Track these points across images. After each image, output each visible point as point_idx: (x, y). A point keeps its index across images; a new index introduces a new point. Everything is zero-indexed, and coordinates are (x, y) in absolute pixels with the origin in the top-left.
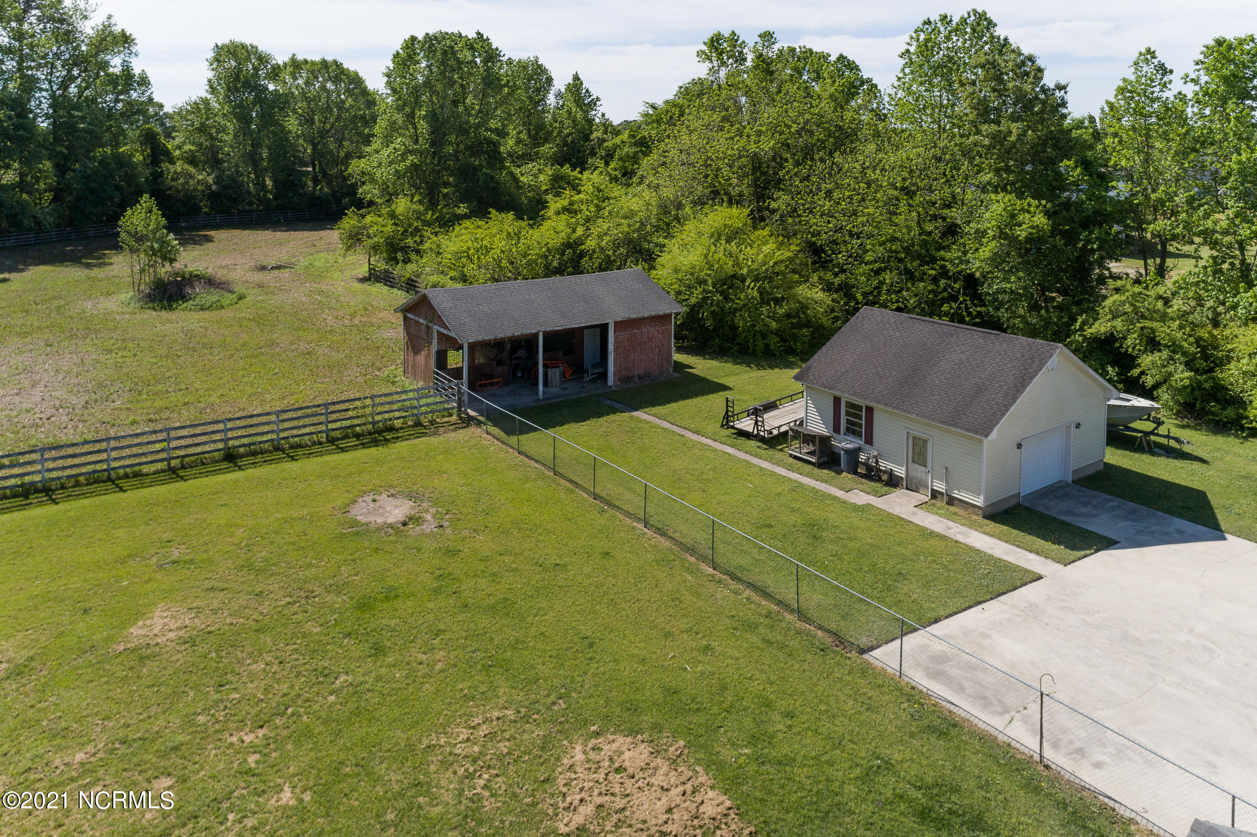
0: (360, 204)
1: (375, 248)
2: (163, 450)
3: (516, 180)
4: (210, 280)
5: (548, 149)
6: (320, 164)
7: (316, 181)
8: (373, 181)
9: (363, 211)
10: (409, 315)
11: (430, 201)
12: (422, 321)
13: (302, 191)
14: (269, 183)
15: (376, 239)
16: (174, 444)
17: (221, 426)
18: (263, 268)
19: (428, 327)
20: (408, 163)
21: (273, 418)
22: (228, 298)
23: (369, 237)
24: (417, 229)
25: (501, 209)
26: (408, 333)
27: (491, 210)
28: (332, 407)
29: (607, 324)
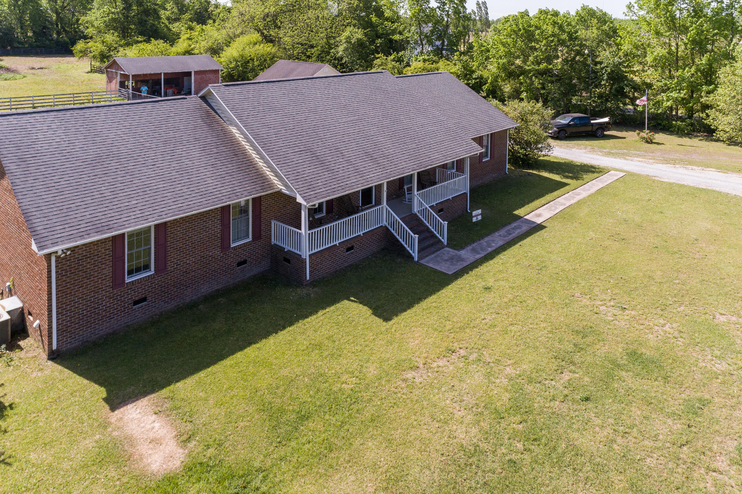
0: (85, 37)
1: (94, 57)
2: (8, 105)
3: (170, 30)
4: (8, 69)
5: (187, 16)
6: (61, 24)
7: (59, 33)
8: (93, 26)
9: (88, 41)
10: (108, 70)
11: (123, 36)
12: (114, 71)
13: (50, 38)
14: (30, 34)
15: (94, 53)
16: (12, 103)
17: (31, 99)
18: (33, 68)
19: (116, 73)
20: (110, 17)
21: (52, 97)
22: (18, 76)
23: (91, 52)
24: (116, 48)
25: (156, 39)
26: (108, 77)
27: (152, 39)
28: (75, 95)
29: (191, 72)
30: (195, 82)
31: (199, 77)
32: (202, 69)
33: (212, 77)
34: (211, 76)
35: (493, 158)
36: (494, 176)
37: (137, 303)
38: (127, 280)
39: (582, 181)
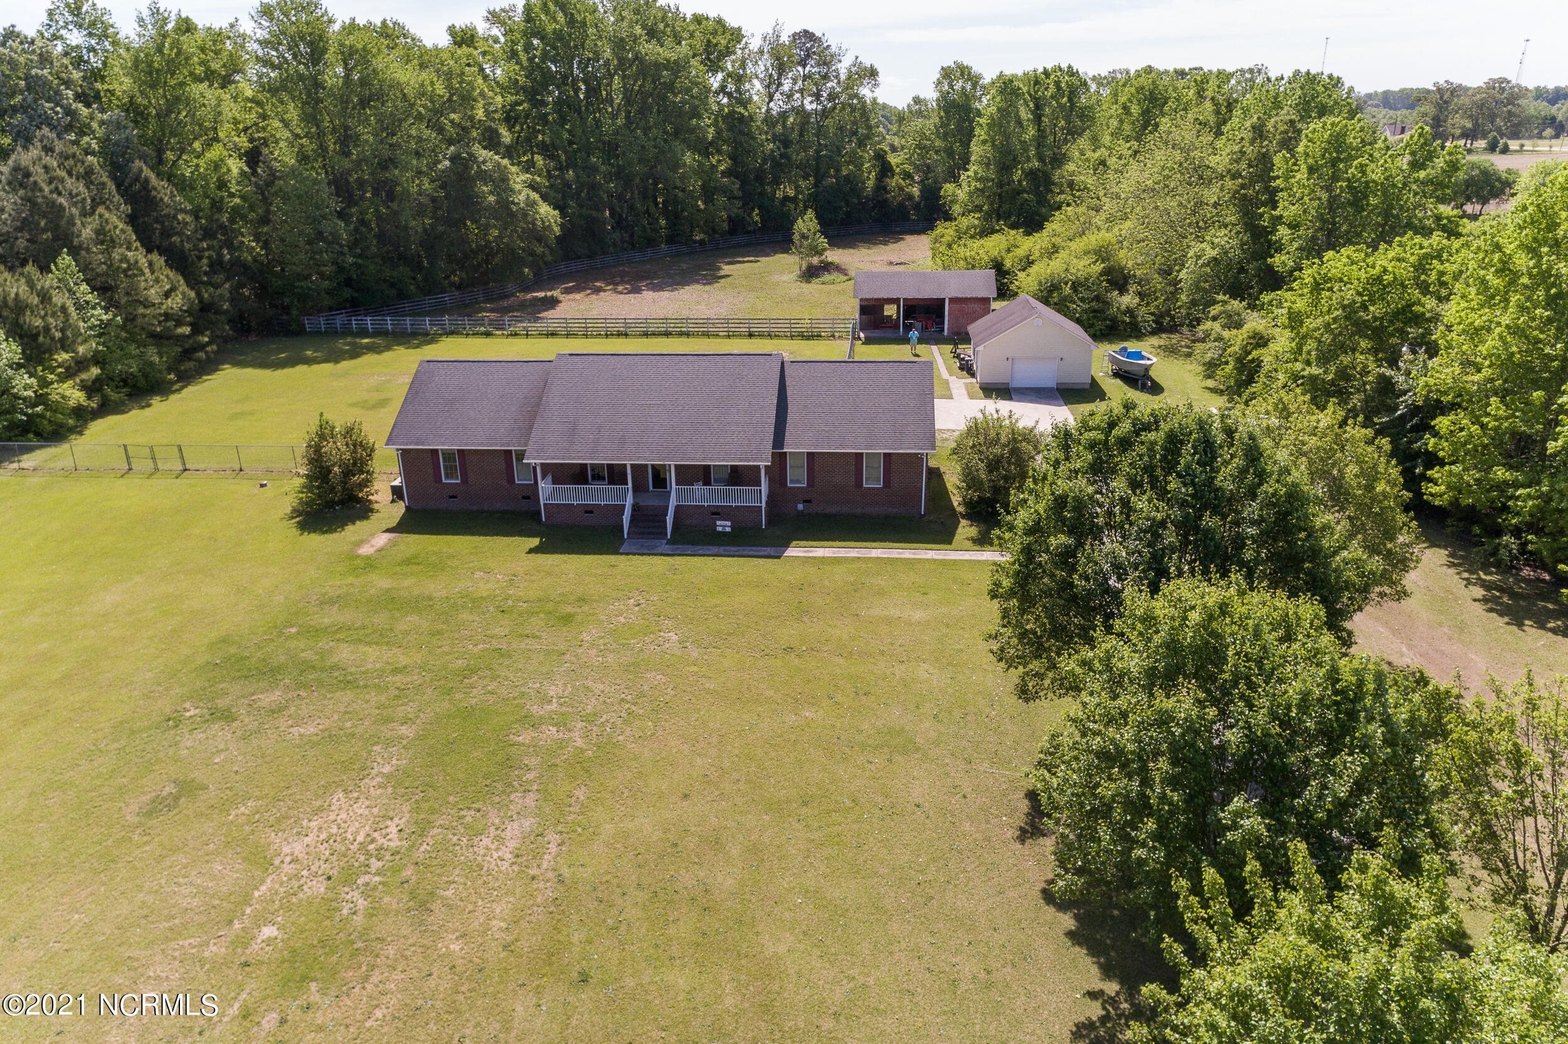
4: (837, 266)
22: (840, 278)
28: (793, 321)
29: (944, 300)
30: (949, 315)
31: (956, 307)
32: (960, 296)
33: (980, 309)
34: (976, 307)
35: (889, 487)
36: (890, 510)
37: (451, 497)
38: (444, 481)
39: (978, 548)
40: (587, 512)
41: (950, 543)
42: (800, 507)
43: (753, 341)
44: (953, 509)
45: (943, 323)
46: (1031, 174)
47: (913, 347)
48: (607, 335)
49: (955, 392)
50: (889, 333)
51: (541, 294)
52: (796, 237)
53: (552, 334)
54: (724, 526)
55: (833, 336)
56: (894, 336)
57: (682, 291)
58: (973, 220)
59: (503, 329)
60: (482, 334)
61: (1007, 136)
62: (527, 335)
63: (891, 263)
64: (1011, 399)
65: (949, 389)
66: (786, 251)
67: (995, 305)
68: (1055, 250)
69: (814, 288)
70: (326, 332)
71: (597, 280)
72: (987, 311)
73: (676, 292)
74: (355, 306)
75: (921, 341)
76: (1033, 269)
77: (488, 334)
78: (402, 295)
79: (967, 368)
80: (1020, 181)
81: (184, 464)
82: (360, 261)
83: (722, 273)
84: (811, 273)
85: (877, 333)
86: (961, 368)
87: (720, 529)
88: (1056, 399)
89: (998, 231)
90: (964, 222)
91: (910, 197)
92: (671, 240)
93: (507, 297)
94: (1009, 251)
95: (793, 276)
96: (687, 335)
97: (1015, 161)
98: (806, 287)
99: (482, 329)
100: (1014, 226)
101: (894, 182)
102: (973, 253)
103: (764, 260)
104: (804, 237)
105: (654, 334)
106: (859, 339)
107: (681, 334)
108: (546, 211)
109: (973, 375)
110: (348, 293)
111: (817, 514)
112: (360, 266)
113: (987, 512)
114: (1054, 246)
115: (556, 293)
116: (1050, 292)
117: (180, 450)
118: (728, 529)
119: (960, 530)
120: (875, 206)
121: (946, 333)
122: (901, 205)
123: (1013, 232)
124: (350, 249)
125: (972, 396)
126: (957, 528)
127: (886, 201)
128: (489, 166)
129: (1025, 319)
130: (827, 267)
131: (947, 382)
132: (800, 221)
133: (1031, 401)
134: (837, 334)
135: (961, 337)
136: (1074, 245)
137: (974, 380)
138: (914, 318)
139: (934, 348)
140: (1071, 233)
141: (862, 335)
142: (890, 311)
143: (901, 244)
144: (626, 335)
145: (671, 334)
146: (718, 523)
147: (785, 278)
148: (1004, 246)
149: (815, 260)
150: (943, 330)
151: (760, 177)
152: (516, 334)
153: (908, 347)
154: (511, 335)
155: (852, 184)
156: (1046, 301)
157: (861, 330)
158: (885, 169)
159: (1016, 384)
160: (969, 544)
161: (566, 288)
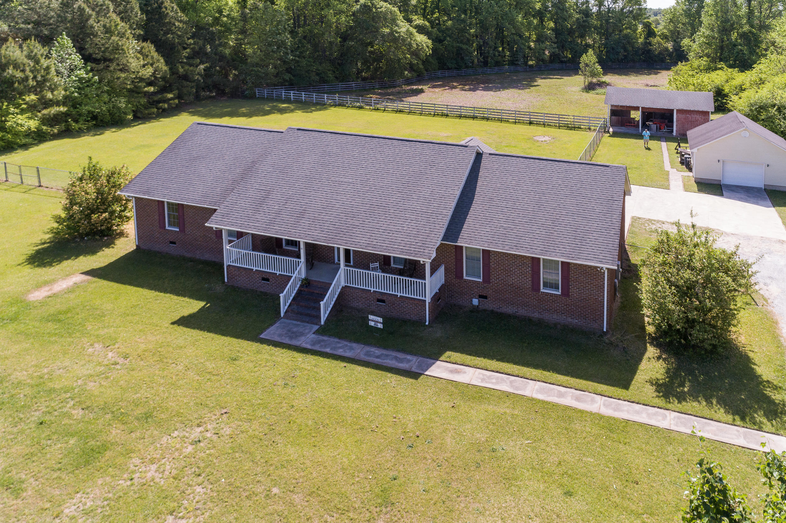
4: (608, 84)
28: (561, 116)
29: (673, 110)
30: (677, 121)
31: (682, 116)
32: (685, 108)
33: (700, 119)
34: (698, 117)
35: (568, 295)
36: (570, 320)
37: (171, 243)
38: (167, 228)
39: (661, 402)
40: (264, 279)
41: (626, 386)
42: (475, 302)
43: (532, 127)
44: (643, 328)
45: (673, 127)
46: (743, 36)
47: (646, 142)
48: (434, 115)
49: (673, 183)
50: (631, 130)
51: (415, 87)
52: (581, 65)
53: (400, 111)
54: (376, 321)
55: (590, 129)
56: (635, 132)
57: (503, 92)
58: (704, 62)
59: (371, 105)
60: (357, 107)
61: (726, 12)
62: (385, 110)
63: (647, 85)
64: (721, 195)
65: (668, 180)
66: (577, 74)
67: (712, 117)
68: (762, 82)
69: (591, 95)
70: (267, 98)
71: (455, 82)
72: (707, 120)
73: (498, 93)
74: (291, 85)
75: (652, 137)
76: (744, 95)
77: (360, 108)
78: (323, 81)
79: (686, 163)
80: (736, 39)
81: (40, 182)
82: (297, 58)
83: (536, 84)
84: (590, 87)
85: (623, 130)
86: (682, 163)
87: (372, 324)
88: (764, 199)
89: (720, 69)
90: (696, 63)
91: (667, 49)
92: (513, 63)
93: (395, 87)
94: (727, 81)
95: (579, 88)
96: (487, 119)
97: (732, 28)
98: (585, 95)
99: (358, 104)
100: (731, 66)
101: (655, 40)
102: (699, 81)
103: (566, 78)
104: (587, 65)
105: (465, 117)
106: (608, 132)
107: (483, 118)
108: (421, 39)
109: (690, 170)
110: (287, 76)
111: (492, 311)
112: (298, 62)
113: (680, 342)
114: (761, 79)
115: (425, 87)
116: (759, 112)
117: (38, 171)
118: (380, 326)
119: (644, 365)
120: (643, 53)
121: (674, 134)
122: (660, 53)
123: (730, 70)
124: (292, 51)
125: (687, 189)
126: (640, 360)
127: (650, 51)
128: (383, 9)
129: (734, 130)
130: (601, 84)
131: (668, 173)
132: (584, 55)
133: (740, 199)
134: (592, 128)
135: (682, 138)
136: (777, 79)
137: (691, 174)
138: (651, 121)
139: (664, 144)
140: (774, 72)
141: (611, 130)
142: (636, 115)
143: (659, 75)
144: (447, 116)
145: (476, 118)
146: (371, 317)
147: (574, 89)
148: (724, 77)
149: (595, 80)
150: (672, 131)
151: (571, 32)
152: (378, 109)
153: (641, 142)
154: (375, 109)
155: (629, 40)
156: (755, 119)
157: (612, 126)
158: (650, 33)
159: (728, 181)
160: (650, 390)
161: (434, 85)
